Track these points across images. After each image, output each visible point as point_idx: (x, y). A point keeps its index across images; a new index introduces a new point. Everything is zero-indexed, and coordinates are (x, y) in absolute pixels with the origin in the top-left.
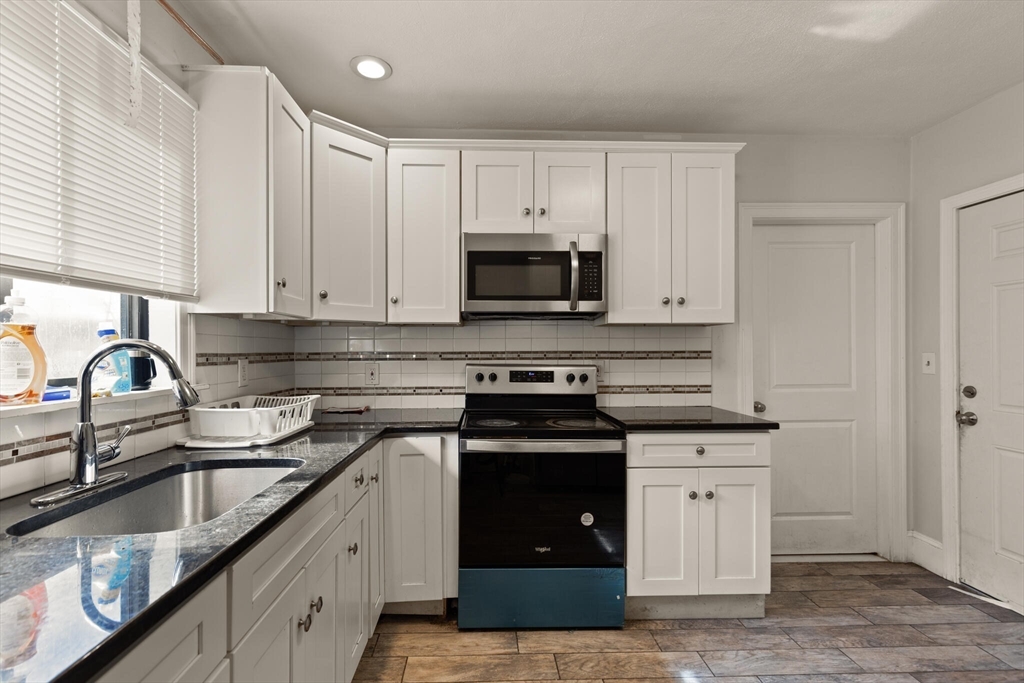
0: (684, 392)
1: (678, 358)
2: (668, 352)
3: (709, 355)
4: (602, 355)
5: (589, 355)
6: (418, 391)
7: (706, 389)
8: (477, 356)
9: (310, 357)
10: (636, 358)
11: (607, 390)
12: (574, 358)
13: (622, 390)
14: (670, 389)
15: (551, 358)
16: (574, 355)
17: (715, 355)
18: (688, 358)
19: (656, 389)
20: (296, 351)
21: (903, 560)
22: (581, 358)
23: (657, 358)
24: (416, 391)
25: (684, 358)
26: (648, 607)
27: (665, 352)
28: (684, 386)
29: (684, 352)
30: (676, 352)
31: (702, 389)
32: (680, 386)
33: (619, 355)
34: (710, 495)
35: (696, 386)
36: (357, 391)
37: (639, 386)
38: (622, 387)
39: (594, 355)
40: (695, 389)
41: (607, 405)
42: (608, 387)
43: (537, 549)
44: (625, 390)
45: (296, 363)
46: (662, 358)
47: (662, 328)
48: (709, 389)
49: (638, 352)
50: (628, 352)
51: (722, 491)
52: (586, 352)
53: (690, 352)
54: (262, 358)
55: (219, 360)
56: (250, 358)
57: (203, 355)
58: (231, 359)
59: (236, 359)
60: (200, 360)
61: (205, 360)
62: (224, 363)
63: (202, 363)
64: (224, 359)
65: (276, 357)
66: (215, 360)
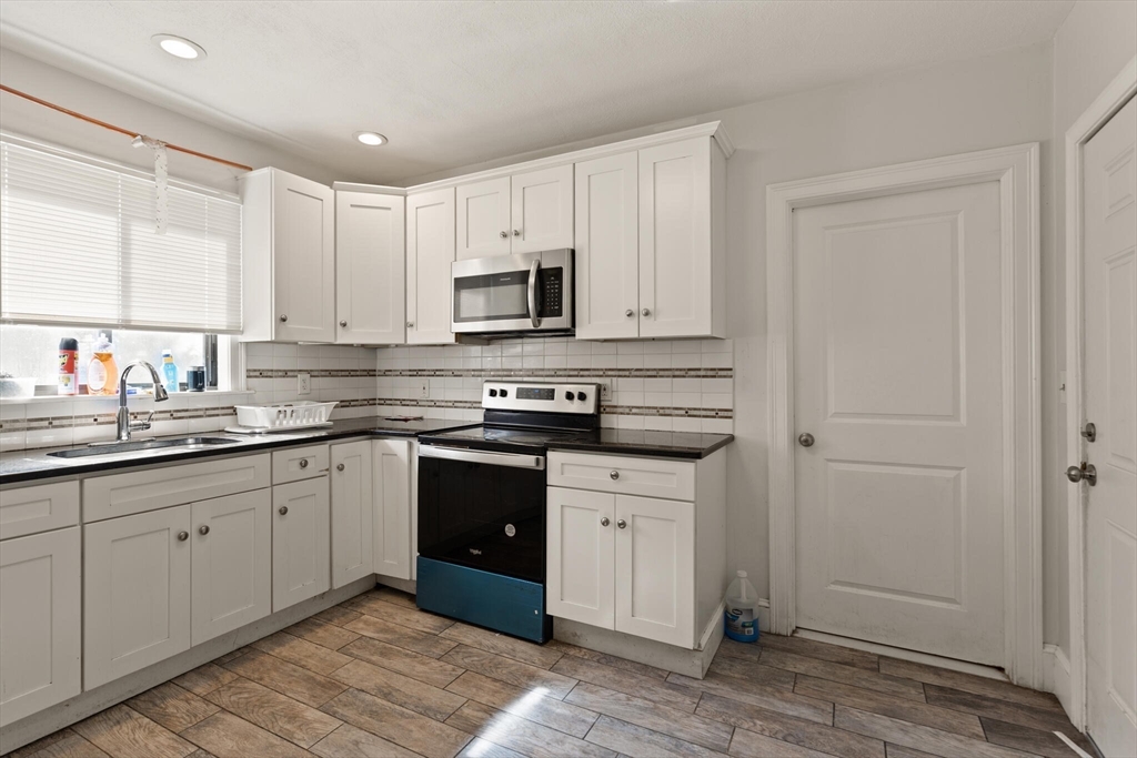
0: (699, 416)
1: (692, 377)
2: (681, 370)
3: (729, 373)
4: (610, 373)
5: (597, 373)
6: (456, 404)
7: (726, 414)
8: (500, 373)
9: (386, 373)
10: (645, 377)
11: (615, 410)
12: (582, 376)
13: (630, 411)
14: (683, 412)
15: (561, 376)
16: (582, 373)
17: (738, 373)
18: (704, 376)
19: (667, 412)
20: (378, 368)
21: (1036, 686)
22: (589, 376)
23: (668, 376)
24: (455, 404)
25: (699, 376)
26: (578, 633)
27: (677, 370)
28: (699, 409)
29: (699, 370)
30: (689, 370)
31: (721, 414)
32: (695, 409)
33: (627, 373)
34: (623, 525)
35: (713, 410)
36: (416, 403)
37: (649, 408)
38: (631, 408)
39: (601, 373)
40: (713, 413)
41: (615, 427)
42: (616, 407)
43: (472, 550)
44: (634, 411)
45: (378, 378)
46: (674, 376)
47: (674, 342)
48: (729, 414)
49: (648, 370)
50: (637, 370)
51: (640, 522)
52: (594, 370)
53: (706, 370)
54: (330, 373)
55: (275, 374)
56: (313, 374)
57: (255, 371)
58: (289, 374)
59: (296, 374)
60: (252, 374)
61: (258, 374)
62: (281, 376)
63: (256, 377)
64: (280, 374)
65: (350, 373)
66: (270, 374)
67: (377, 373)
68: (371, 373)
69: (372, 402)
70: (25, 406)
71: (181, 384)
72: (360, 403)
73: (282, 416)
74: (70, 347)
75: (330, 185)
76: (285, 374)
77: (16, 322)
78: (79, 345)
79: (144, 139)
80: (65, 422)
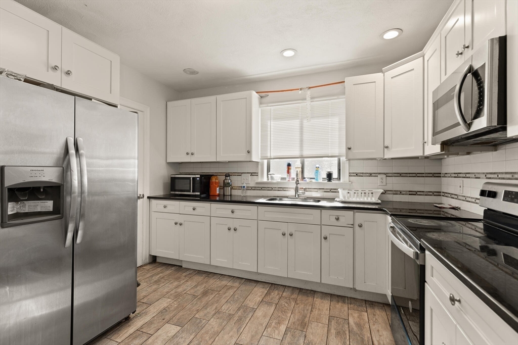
20: (442, 172)
45: (442, 178)
54: (400, 175)
55: (364, 175)
56: (388, 175)
57: (354, 173)
58: (372, 175)
59: (377, 175)
60: (352, 175)
61: (355, 175)
62: (368, 176)
63: (354, 176)
64: (367, 175)
65: (416, 175)
66: (361, 175)
67: (442, 175)
68: (438, 175)
69: (438, 194)
70: (278, 183)
71: (323, 178)
72: (425, 193)
73: (355, 195)
74: (289, 165)
75: (381, 71)
76: (371, 175)
77: (274, 158)
78: (292, 165)
79: (301, 89)
80: (286, 189)
